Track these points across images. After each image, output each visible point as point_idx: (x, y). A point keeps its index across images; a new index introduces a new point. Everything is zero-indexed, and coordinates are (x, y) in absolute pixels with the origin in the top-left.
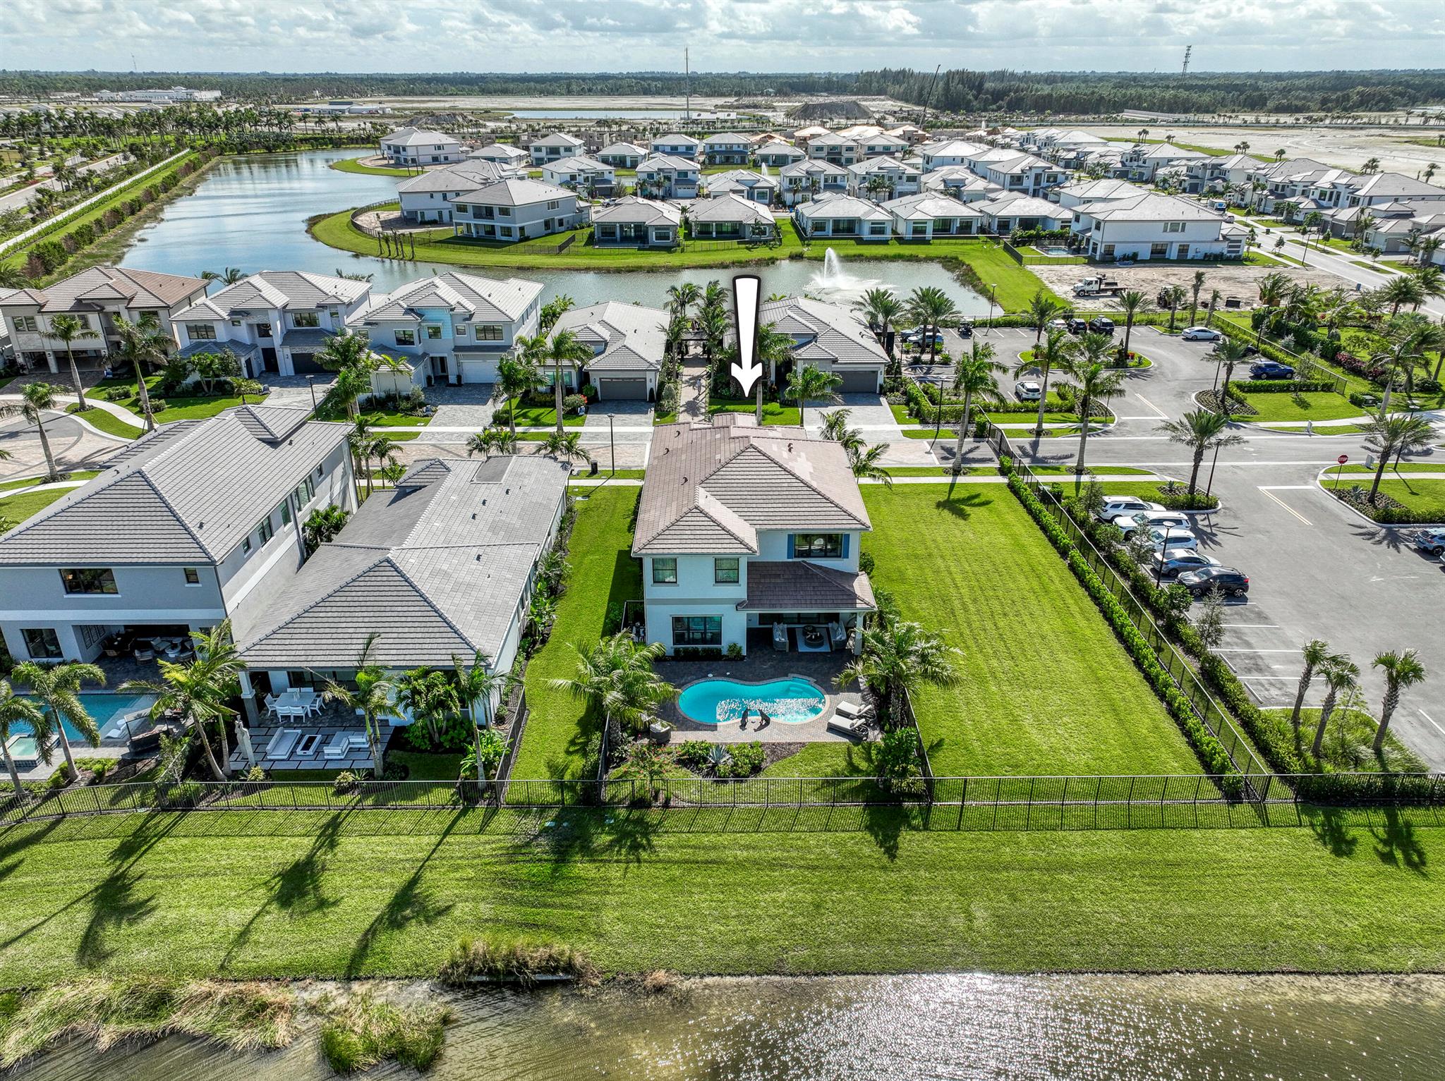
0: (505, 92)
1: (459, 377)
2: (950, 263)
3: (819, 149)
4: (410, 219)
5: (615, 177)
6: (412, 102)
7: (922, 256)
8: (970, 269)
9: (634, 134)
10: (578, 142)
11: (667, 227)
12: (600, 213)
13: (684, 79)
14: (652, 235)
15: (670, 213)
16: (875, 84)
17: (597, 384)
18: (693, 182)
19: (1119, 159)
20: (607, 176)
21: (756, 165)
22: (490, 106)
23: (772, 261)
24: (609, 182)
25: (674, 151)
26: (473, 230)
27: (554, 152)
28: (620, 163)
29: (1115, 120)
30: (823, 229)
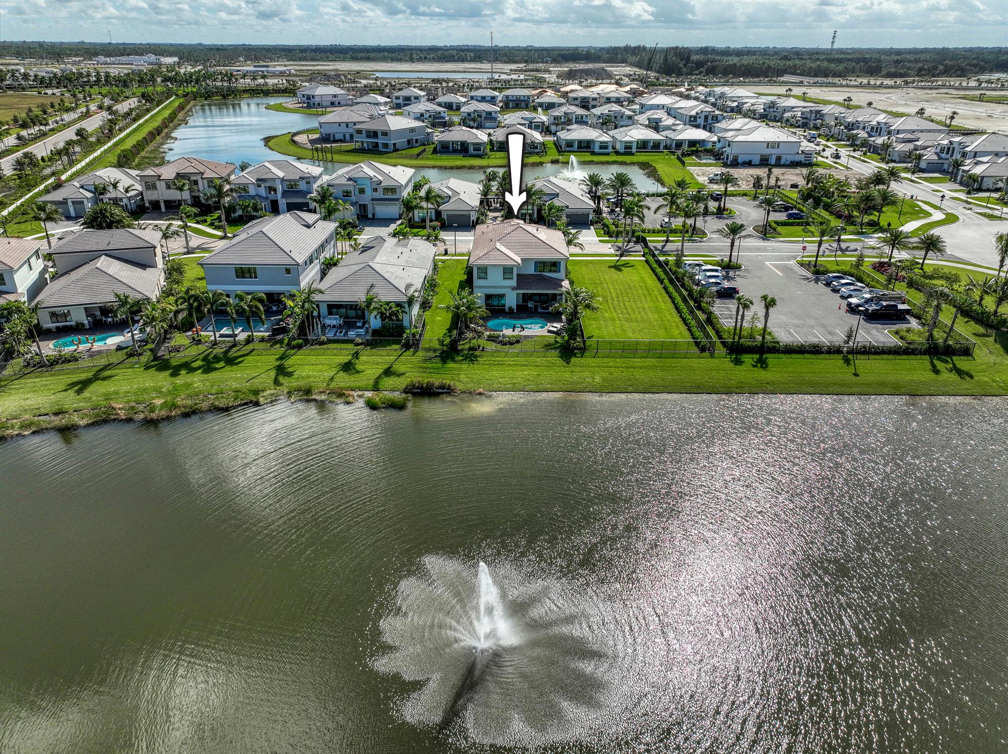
0: (368, 59)
1: (374, 215)
2: (644, 166)
3: (576, 99)
4: (325, 139)
5: (447, 116)
6: (307, 65)
7: (628, 162)
8: (655, 169)
9: (457, 88)
10: (422, 93)
11: (480, 144)
12: (439, 136)
13: (489, 50)
14: (471, 148)
15: (482, 136)
16: (619, 56)
17: (446, 217)
18: (495, 119)
19: (762, 107)
20: (442, 114)
21: (535, 109)
22: (360, 68)
23: (541, 164)
24: (444, 118)
25: (483, 99)
26: (365, 145)
27: (408, 100)
28: (449, 106)
29: (775, 82)
30: (572, 146)
